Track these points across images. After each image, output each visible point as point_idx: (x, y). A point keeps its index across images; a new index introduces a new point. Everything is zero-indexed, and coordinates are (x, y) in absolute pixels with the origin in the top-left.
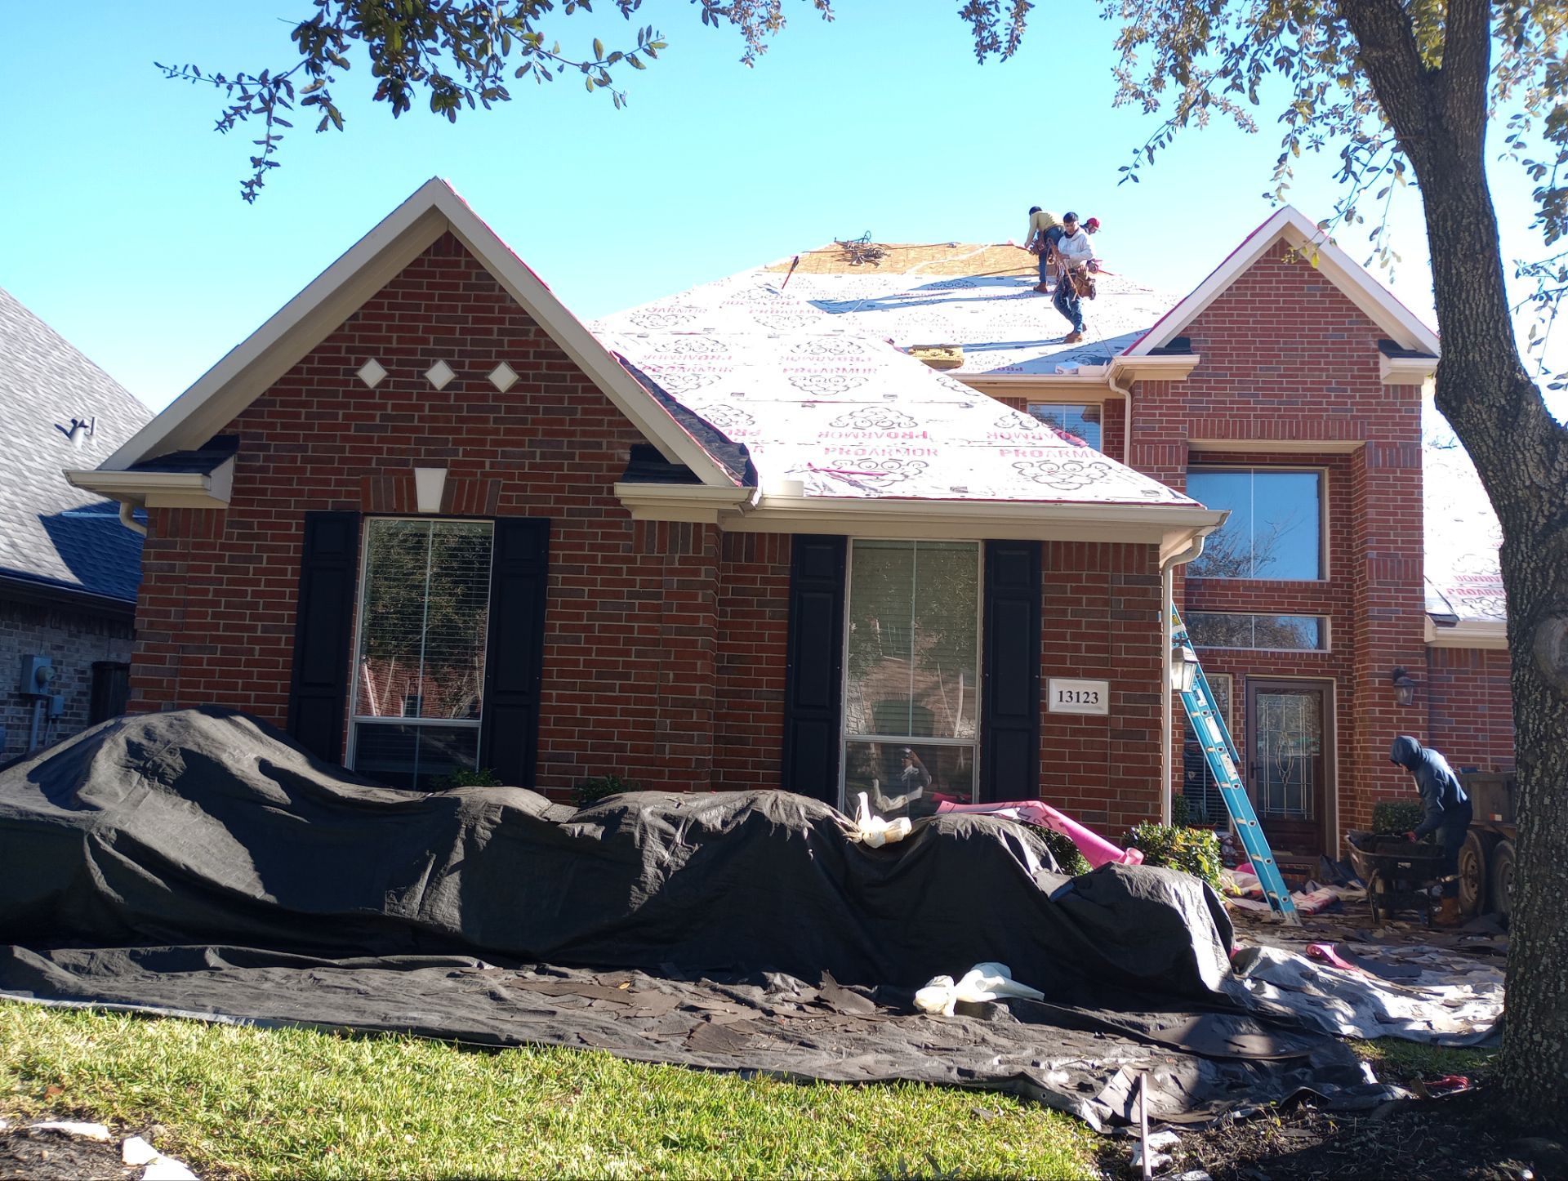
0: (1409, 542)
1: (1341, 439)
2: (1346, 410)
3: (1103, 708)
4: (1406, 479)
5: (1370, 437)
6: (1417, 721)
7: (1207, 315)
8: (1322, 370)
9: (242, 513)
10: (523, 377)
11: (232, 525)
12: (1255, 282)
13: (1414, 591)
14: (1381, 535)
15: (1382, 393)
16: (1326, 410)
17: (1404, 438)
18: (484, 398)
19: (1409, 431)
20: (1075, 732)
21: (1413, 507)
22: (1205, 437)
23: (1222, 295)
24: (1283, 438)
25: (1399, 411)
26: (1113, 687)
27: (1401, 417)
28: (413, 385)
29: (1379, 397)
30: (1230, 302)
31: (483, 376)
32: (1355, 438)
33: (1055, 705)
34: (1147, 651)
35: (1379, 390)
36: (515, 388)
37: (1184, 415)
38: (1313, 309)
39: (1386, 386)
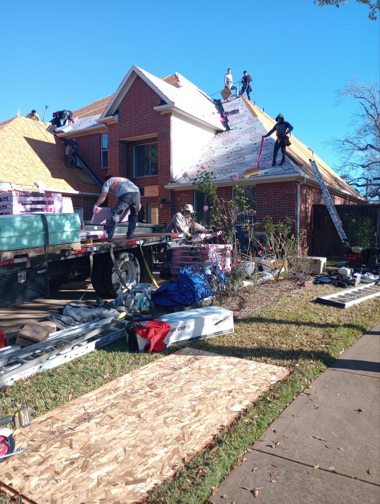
0: (167, 161)
1: (152, 133)
2: (153, 124)
4: (167, 142)
5: (158, 131)
6: (169, 213)
7: (123, 102)
8: (148, 113)
12: (132, 90)
13: (168, 175)
14: (161, 160)
15: (161, 117)
16: (149, 125)
17: (166, 130)
19: (167, 127)
21: (168, 150)
22: (123, 138)
23: (125, 95)
24: (139, 135)
25: (165, 122)
27: (166, 124)
29: (160, 118)
30: (127, 97)
32: (155, 132)
35: (160, 116)
37: (118, 133)
38: (146, 95)
39: (162, 115)
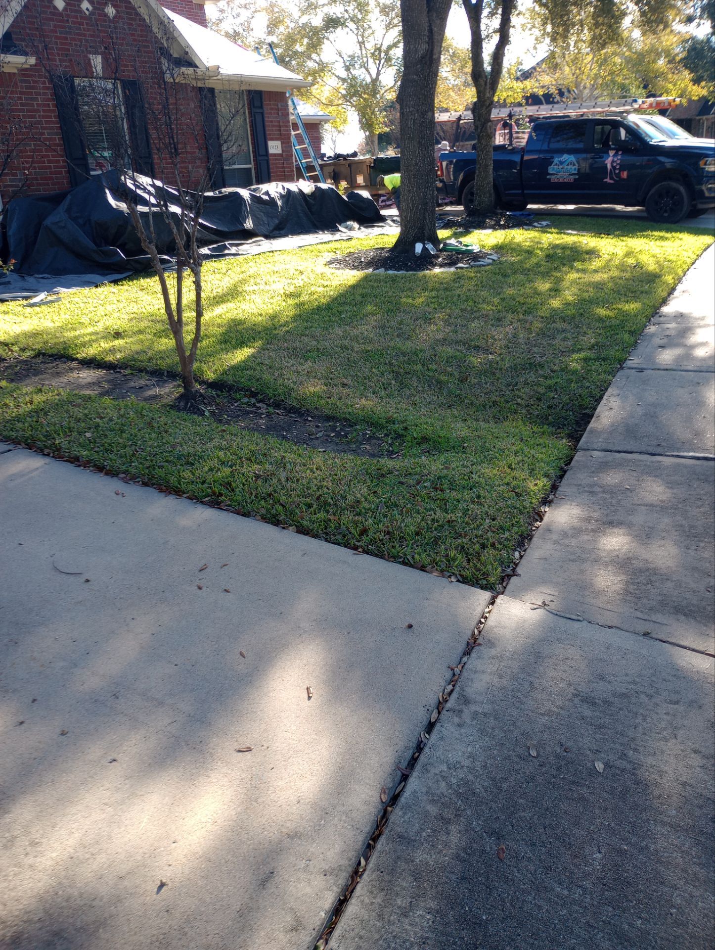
3: (279, 151)
9: (24, 75)
10: (117, 11)
11: (22, 81)
18: (105, 21)
20: (276, 160)
26: (282, 144)
28: (76, 11)
31: (103, 10)
33: (271, 151)
34: (287, 130)
36: (115, 17)
